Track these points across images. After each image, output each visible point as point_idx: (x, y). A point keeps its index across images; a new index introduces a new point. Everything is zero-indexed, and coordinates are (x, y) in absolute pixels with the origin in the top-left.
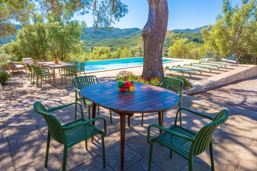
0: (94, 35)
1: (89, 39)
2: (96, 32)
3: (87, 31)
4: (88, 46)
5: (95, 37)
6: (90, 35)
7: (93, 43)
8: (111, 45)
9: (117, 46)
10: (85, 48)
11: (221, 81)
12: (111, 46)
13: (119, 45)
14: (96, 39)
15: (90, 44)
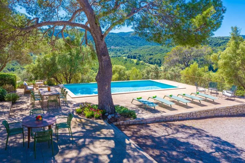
0: (131, 41)
1: (125, 45)
2: (134, 38)
3: (125, 37)
4: (124, 54)
5: (133, 43)
6: (127, 41)
7: (130, 50)
8: (151, 53)
9: (157, 55)
10: (119, 56)
11: (171, 117)
12: (150, 55)
13: (160, 54)
14: (133, 46)
15: (126, 51)
